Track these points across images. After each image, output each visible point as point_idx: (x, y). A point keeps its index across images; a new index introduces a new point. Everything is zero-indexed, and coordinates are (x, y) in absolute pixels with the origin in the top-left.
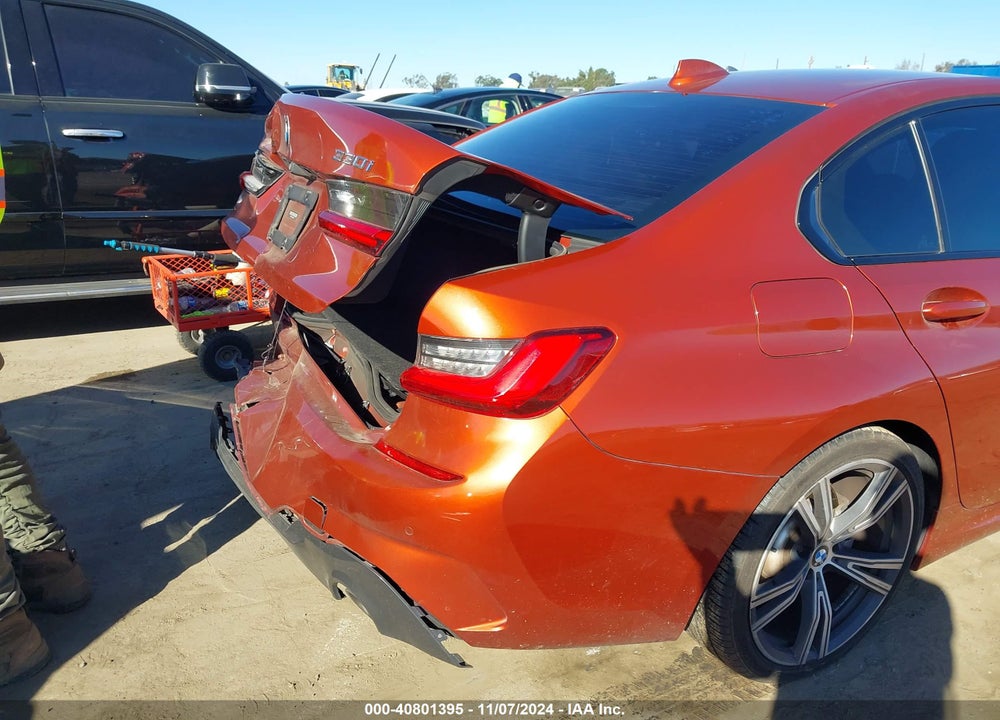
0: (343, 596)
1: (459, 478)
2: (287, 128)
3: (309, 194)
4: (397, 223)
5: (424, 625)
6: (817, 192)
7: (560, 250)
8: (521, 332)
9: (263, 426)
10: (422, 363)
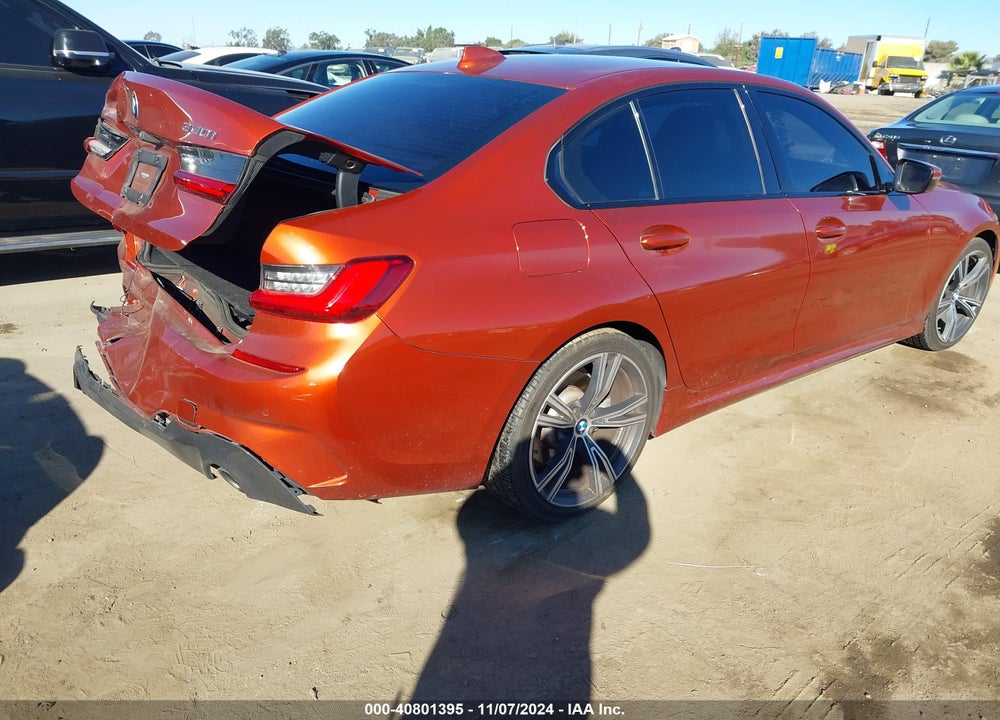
0: (215, 477)
1: (302, 370)
2: (135, 102)
3: (159, 159)
4: (238, 178)
5: (283, 485)
6: (560, 154)
7: (370, 198)
8: (341, 260)
9: (130, 355)
10: (266, 286)
